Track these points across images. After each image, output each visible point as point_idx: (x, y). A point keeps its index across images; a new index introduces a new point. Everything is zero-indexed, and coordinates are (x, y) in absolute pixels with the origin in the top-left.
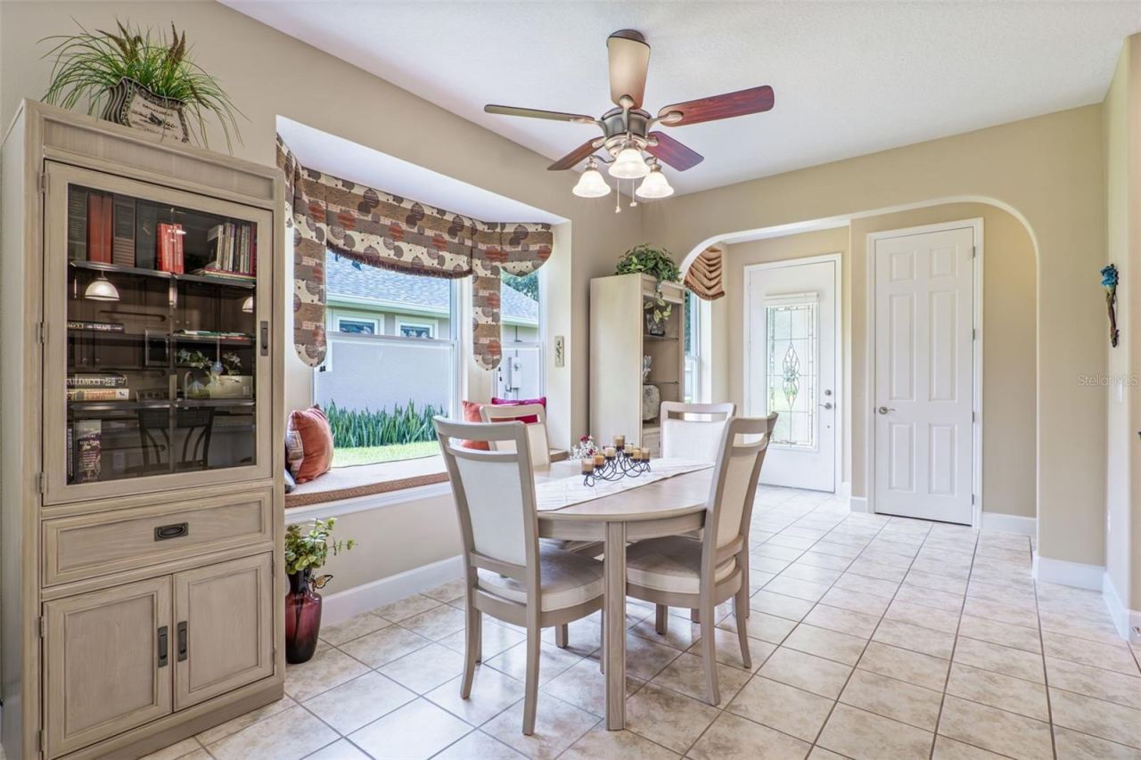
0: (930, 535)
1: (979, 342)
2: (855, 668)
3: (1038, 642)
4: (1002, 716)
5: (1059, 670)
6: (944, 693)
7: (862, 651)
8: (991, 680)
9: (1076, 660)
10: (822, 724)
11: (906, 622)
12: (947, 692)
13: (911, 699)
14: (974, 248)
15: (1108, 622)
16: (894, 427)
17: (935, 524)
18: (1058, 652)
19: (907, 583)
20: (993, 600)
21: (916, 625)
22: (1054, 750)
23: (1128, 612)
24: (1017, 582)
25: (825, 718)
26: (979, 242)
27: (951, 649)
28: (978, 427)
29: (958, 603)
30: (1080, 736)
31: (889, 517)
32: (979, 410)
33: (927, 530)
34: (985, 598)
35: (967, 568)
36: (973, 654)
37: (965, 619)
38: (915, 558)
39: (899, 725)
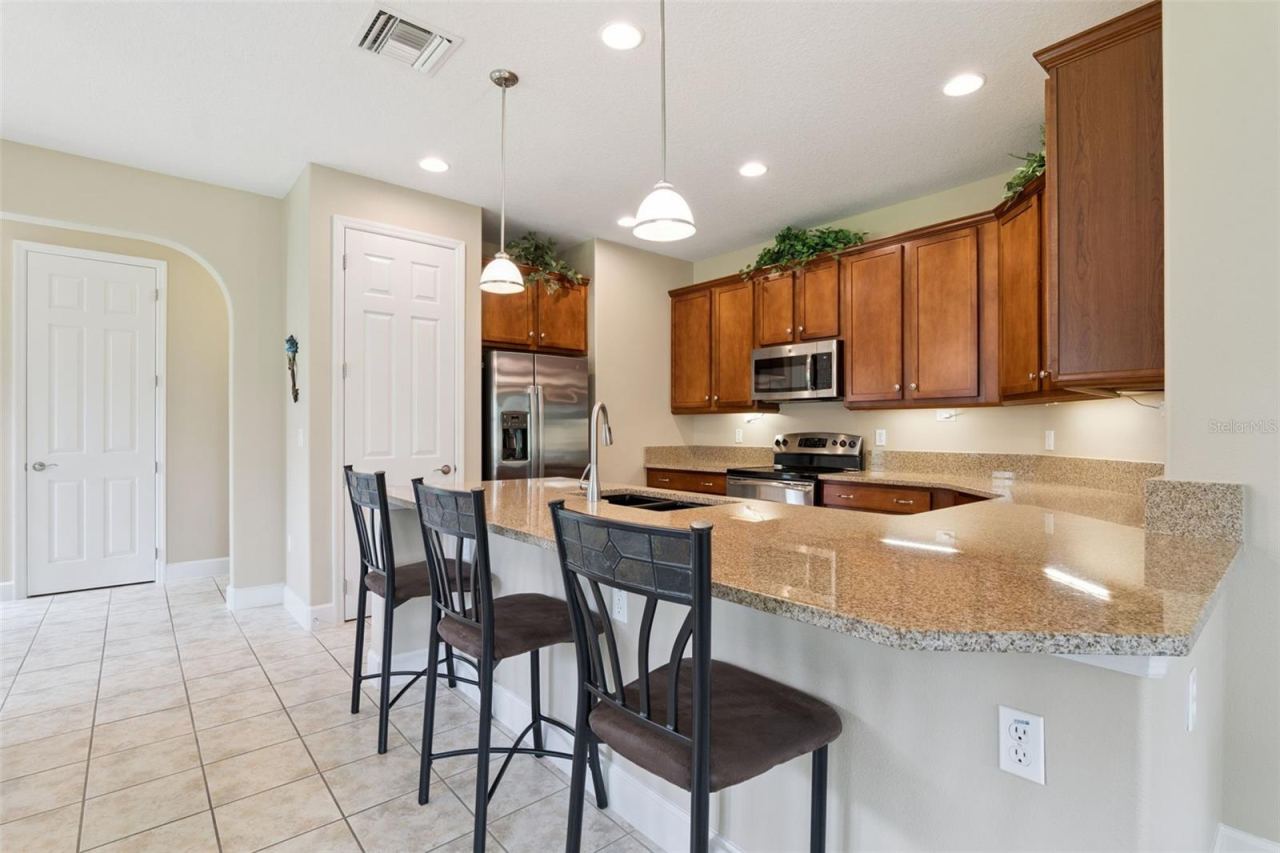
0: (112, 603)
1: (162, 390)
2: (89, 760)
3: (253, 656)
4: (249, 722)
5: (277, 670)
6: (195, 732)
7: (88, 741)
8: (229, 701)
9: (284, 658)
10: (77, 831)
11: (127, 692)
12: (197, 729)
13: (165, 753)
14: (157, 291)
15: (295, 623)
16: (56, 486)
17: (113, 589)
18: (270, 658)
19: (108, 657)
20: (203, 640)
21: (140, 690)
22: (293, 724)
23: (310, 608)
24: (217, 617)
25: (78, 823)
26: (162, 286)
27: (185, 695)
28: (161, 478)
29: (173, 654)
30: (305, 706)
31: (50, 597)
32: (162, 459)
33: (107, 599)
34: (196, 641)
35: (167, 621)
36: (205, 690)
37: (185, 665)
38: (106, 628)
39: (166, 779)
